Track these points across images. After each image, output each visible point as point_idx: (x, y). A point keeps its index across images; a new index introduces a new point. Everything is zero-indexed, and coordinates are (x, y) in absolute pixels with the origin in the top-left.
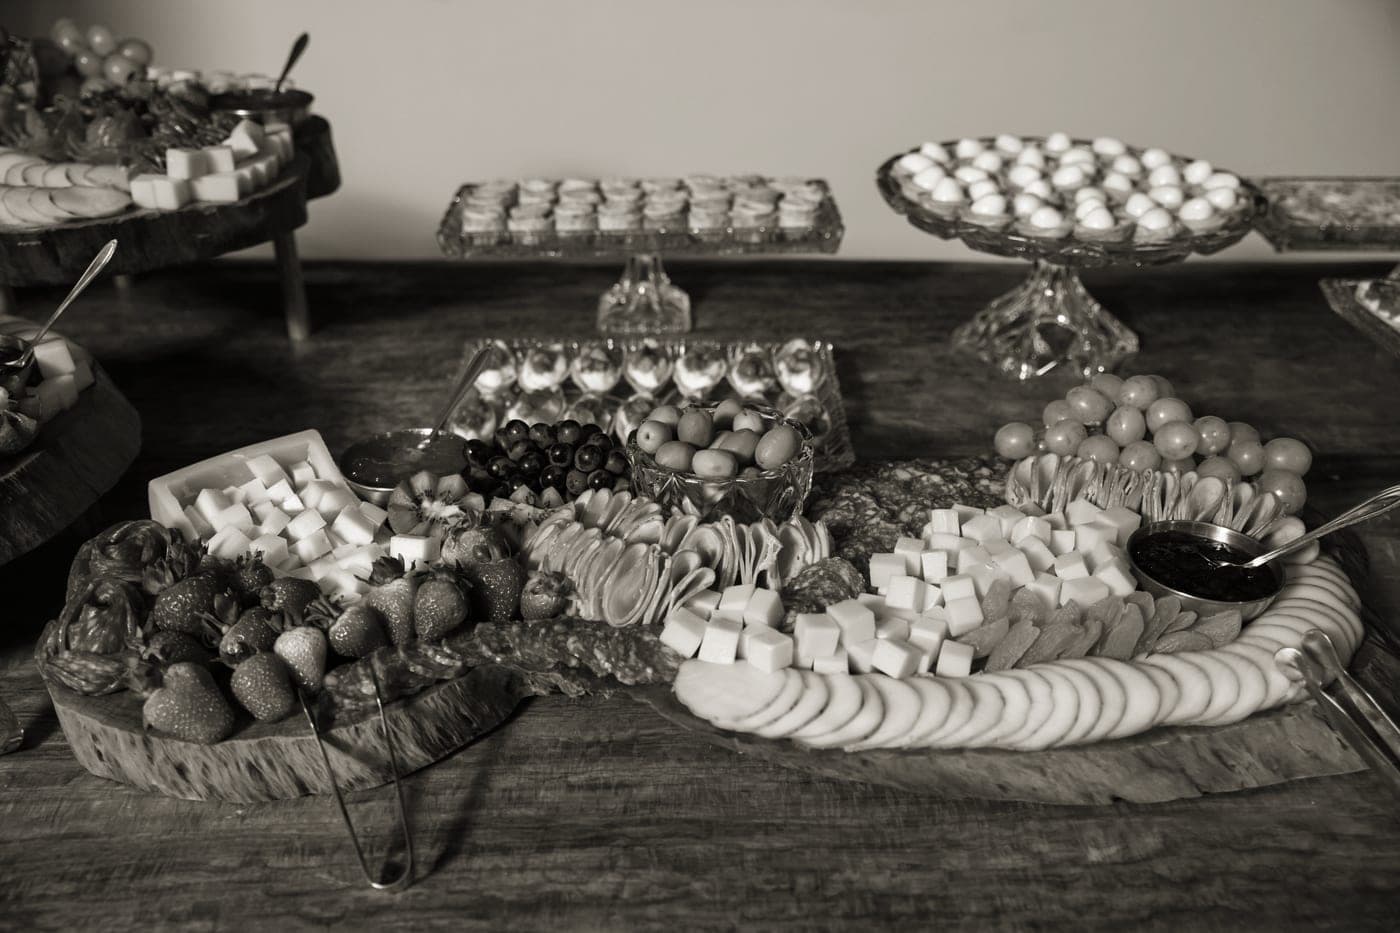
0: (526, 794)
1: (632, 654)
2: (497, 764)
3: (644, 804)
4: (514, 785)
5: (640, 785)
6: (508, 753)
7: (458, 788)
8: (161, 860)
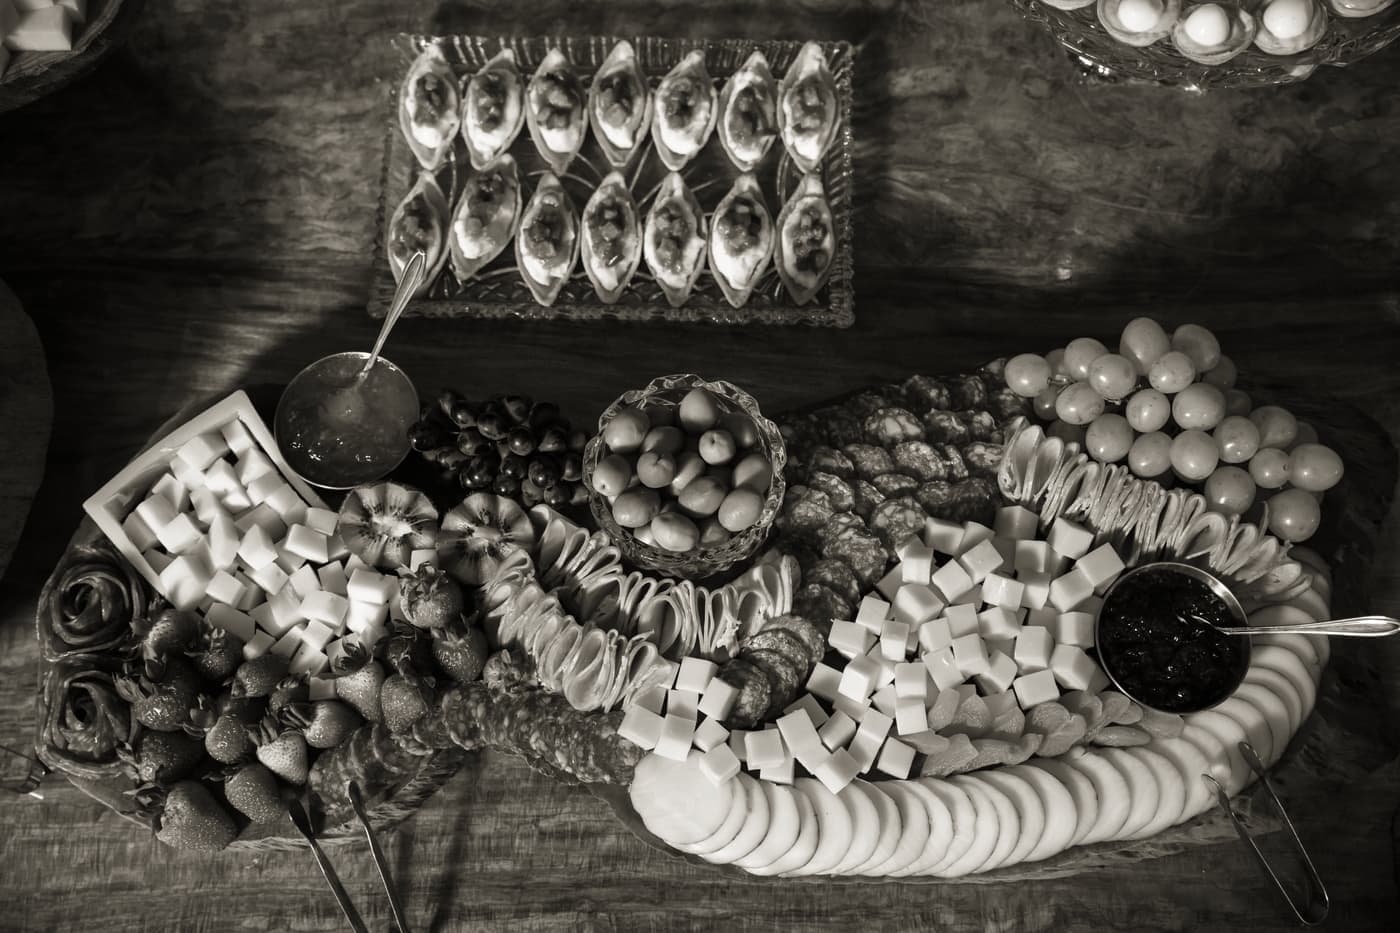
0: (503, 842)
1: (591, 757)
2: (475, 802)
3: (606, 858)
4: (492, 831)
5: (603, 833)
6: (485, 787)
7: (443, 834)
8: (200, 919)
